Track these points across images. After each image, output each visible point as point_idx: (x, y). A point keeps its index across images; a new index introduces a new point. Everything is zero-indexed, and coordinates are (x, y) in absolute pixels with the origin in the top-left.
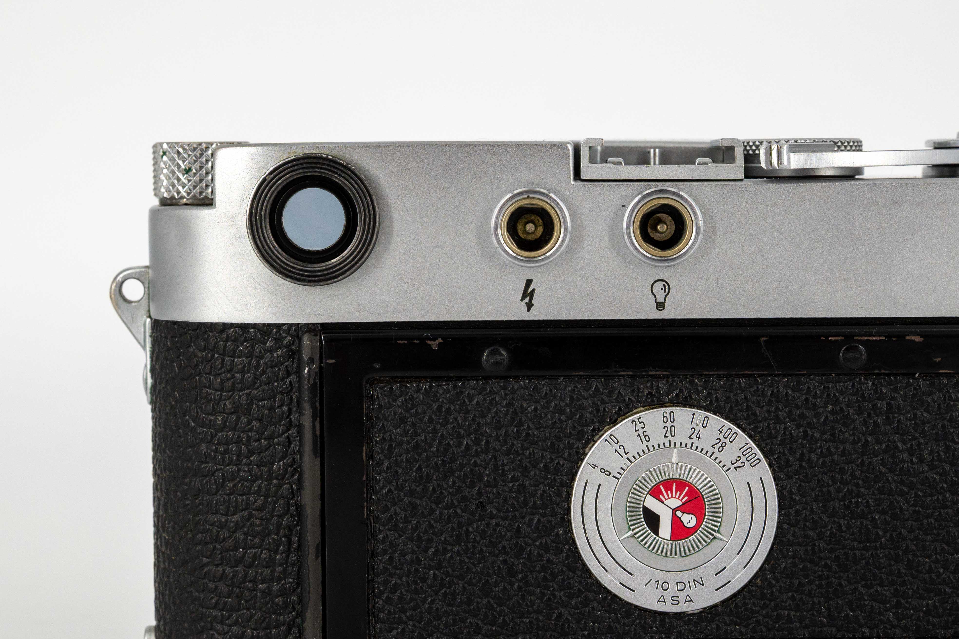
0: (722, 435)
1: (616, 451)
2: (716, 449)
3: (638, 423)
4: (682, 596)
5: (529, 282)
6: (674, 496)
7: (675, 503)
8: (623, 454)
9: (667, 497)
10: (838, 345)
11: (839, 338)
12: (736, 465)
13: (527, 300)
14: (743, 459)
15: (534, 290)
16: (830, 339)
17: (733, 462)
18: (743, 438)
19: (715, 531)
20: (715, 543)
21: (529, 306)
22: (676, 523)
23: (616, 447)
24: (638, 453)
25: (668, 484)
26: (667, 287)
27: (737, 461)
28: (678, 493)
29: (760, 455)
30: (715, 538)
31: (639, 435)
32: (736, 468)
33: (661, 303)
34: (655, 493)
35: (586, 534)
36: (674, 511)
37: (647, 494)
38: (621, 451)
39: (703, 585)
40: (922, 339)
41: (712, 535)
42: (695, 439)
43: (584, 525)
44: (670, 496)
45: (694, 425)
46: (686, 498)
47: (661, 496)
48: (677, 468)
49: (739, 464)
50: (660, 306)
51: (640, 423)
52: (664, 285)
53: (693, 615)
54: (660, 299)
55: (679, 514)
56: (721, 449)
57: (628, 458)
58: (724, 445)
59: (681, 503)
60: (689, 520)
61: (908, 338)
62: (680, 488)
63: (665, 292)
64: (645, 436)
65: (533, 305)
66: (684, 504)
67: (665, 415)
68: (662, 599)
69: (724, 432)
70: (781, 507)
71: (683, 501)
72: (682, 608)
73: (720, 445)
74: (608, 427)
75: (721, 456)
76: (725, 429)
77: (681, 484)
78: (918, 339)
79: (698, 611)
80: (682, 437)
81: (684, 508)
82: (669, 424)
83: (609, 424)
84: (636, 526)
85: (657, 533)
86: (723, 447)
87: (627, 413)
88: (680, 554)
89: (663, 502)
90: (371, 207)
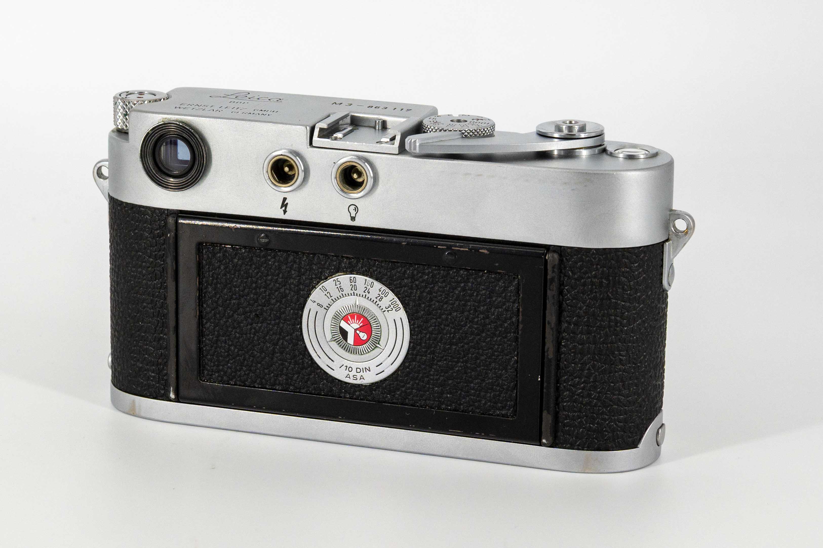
0: (381, 292)
1: (325, 295)
2: (378, 299)
3: (337, 281)
4: (359, 375)
5: (285, 199)
6: (355, 322)
7: (356, 326)
8: (329, 297)
9: (352, 322)
10: (443, 251)
11: (443, 247)
12: (388, 309)
13: (284, 208)
14: (392, 306)
15: (287, 203)
16: (439, 247)
17: (387, 308)
18: (391, 295)
19: (376, 343)
20: (377, 350)
21: (285, 212)
22: (356, 336)
23: (326, 293)
24: (337, 297)
25: (352, 315)
26: (356, 209)
27: (389, 307)
28: (358, 321)
29: (400, 306)
30: (377, 347)
31: (337, 288)
32: (388, 311)
33: (353, 217)
34: (345, 319)
35: (309, 337)
36: (356, 330)
37: (342, 319)
38: (328, 295)
39: (370, 371)
40: (488, 253)
41: (375, 345)
42: (367, 293)
43: (308, 332)
44: (353, 322)
45: (366, 286)
46: (362, 324)
47: (349, 322)
48: (357, 308)
49: (389, 309)
50: (353, 219)
51: (338, 281)
52: (355, 208)
53: (366, 386)
54: (353, 215)
55: (358, 332)
56: (380, 300)
57: (332, 299)
58: (382, 298)
59: (359, 327)
60: (363, 336)
61: (480, 251)
62: (359, 318)
63: (355, 211)
64: (341, 289)
65: (287, 211)
66: (361, 327)
67: (351, 278)
68: (348, 376)
69: (382, 291)
70: (411, 334)
71: (361, 325)
72: (358, 382)
73: (380, 297)
74: (323, 281)
75: (380, 303)
76: (382, 290)
77: (360, 316)
78: (485, 251)
79: (369, 384)
80: (360, 290)
81: (361, 329)
82: (353, 284)
83: (323, 280)
84: (336, 336)
85: (346, 341)
86: (382, 299)
87: (332, 275)
88: (359, 353)
89: (350, 325)
90: (202, 152)
